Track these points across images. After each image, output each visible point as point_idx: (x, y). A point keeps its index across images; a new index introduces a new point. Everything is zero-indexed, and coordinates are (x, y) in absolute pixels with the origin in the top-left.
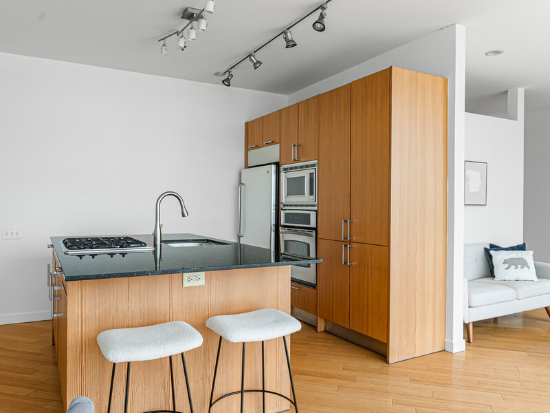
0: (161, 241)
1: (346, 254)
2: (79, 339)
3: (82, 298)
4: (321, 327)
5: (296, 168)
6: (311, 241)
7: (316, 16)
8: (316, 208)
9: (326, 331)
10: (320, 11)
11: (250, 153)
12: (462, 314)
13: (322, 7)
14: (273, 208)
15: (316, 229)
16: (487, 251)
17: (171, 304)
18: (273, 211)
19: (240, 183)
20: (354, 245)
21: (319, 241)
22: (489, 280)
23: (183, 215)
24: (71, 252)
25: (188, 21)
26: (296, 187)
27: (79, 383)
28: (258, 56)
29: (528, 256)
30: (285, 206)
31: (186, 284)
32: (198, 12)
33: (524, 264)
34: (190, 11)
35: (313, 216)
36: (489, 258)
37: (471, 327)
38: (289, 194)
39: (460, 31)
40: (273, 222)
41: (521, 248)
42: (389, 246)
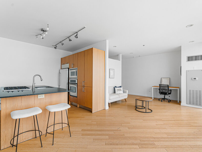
0: (35, 87)
1: (83, 89)
2: (5, 114)
3: (6, 103)
4: (78, 106)
5: (73, 69)
6: (76, 86)
7: (75, 35)
8: (77, 79)
9: (79, 107)
10: (76, 33)
11: (62, 65)
12: (108, 101)
13: (77, 33)
14: (67, 79)
15: (77, 84)
16: (114, 88)
17: (34, 103)
18: (67, 80)
19: (60, 73)
20: (85, 87)
21: (78, 86)
22: (114, 94)
23: (41, 81)
24: (5, 91)
25: (43, 32)
26: (73, 74)
27: (5, 126)
28: (63, 42)
29: (121, 88)
30: (70, 78)
31: (39, 98)
32: (45, 30)
33: (121, 90)
34: (43, 29)
35: (76, 80)
36: (115, 89)
37: (110, 104)
38: (71, 75)
39: (107, 41)
40: (67, 82)
41: (121, 87)
42: (92, 87)
